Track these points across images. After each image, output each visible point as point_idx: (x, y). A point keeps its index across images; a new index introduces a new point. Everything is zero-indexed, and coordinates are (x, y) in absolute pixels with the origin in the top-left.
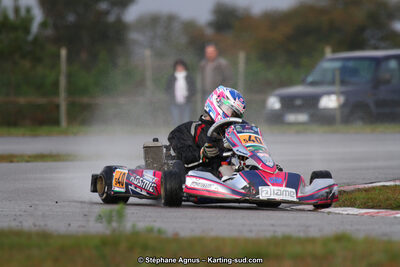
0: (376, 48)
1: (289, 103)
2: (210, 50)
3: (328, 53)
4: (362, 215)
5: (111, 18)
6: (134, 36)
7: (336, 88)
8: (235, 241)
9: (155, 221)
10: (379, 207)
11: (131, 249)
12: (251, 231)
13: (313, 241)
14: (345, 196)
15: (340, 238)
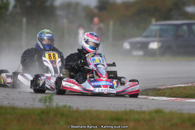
1: (134, 46)
2: (96, 20)
4: (169, 101)
5: (48, 4)
6: (59, 12)
7: (157, 39)
8: (106, 112)
9: (67, 102)
10: (177, 97)
11: (55, 115)
12: (114, 108)
13: (144, 112)
14: (160, 92)
15: (157, 111)
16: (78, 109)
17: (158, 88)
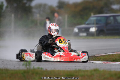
0: (107, 13)
3: (92, 15)
4: (102, 63)
5: (27, 5)
6: (34, 10)
7: (94, 25)
8: (64, 71)
9: (40, 66)
10: (107, 61)
11: (33, 74)
12: (69, 68)
13: (87, 71)
14: (97, 58)
15: (96, 70)
16: (47, 69)
17: (95, 56)
